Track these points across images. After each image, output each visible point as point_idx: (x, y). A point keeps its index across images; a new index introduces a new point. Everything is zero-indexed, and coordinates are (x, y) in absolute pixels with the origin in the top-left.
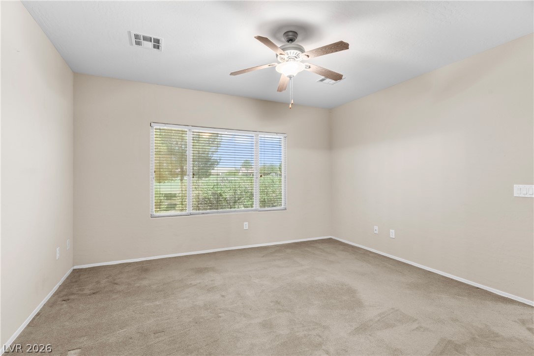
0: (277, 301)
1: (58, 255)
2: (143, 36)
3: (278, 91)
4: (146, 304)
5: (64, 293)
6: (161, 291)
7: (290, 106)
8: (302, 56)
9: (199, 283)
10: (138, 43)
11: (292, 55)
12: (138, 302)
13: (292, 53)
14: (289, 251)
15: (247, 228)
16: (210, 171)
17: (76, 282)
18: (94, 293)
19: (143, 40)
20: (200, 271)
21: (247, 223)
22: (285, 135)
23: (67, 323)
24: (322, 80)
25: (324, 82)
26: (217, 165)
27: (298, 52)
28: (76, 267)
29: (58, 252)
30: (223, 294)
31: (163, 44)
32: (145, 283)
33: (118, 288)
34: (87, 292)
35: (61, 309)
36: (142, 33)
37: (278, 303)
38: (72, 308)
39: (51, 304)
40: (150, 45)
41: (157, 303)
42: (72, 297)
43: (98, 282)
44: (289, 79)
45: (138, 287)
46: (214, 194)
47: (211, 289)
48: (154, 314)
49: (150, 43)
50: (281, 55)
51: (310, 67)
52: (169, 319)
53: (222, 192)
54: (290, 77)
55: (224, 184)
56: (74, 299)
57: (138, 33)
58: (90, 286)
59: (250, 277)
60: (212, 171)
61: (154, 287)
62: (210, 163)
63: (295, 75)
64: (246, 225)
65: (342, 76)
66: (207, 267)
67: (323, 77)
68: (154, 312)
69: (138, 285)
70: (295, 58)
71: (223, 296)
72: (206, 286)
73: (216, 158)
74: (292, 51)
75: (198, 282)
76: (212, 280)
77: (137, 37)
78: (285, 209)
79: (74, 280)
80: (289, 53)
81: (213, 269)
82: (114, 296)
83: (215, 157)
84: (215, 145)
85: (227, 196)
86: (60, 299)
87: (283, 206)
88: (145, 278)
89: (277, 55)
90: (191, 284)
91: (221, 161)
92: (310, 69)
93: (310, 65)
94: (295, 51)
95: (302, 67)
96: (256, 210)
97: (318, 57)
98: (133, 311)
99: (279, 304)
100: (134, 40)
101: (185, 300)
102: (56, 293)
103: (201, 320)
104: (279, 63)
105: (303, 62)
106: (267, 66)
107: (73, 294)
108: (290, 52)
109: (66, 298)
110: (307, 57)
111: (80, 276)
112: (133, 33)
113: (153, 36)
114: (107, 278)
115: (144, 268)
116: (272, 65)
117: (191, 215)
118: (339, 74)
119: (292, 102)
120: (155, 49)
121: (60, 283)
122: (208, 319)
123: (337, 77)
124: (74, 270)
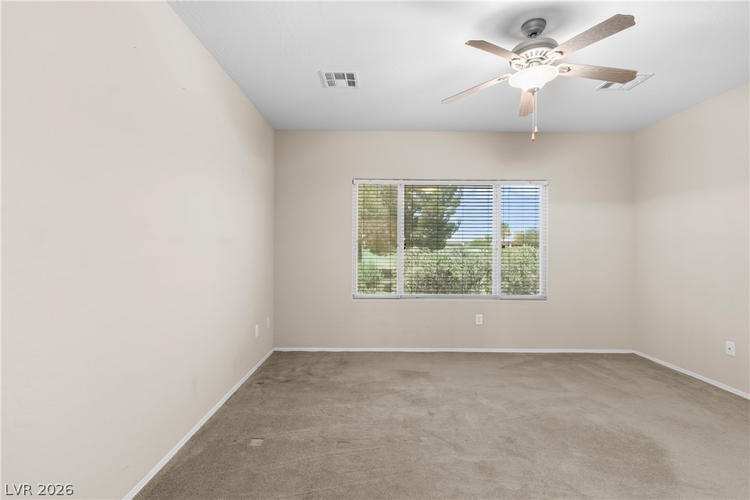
0: (510, 438)
1: (257, 334)
2: (335, 75)
3: (520, 115)
4: (337, 405)
5: (260, 375)
6: (356, 392)
7: (533, 137)
8: (552, 55)
9: (404, 391)
10: (331, 84)
11: (534, 56)
12: (328, 400)
13: (534, 54)
14: (548, 365)
15: (481, 323)
16: (444, 240)
17: (273, 365)
18: (287, 381)
19: (336, 78)
20: (409, 375)
21: (481, 316)
22: (545, 183)
23: (256, 409)
24: (606, 86)
25: (611, 87)
26: (455, 231)
27: (545, 49)
28: (277, 349)
29: (257, 330)
30: (433, 412)
31: (358, 80)
32: (340, 378)
33: (312, 380)
34: (281, 378)
35: (255, 392)
36: (333, 71)
37: (510, 440)
38: (264, 393)
39: (247, 385)
40: (344, 82)
41: (349, 406)
42: (267, 381)
43: (293, 370)
44: (531, 94)
45: (333, 382)
46: (438, 272)
47: (418, 402)
48: (343, 419)
49: (343, 81)
50: (515, 61)
51: (569, 70)
52: (358, 428)
53: (453, 268)
54: (533, 91)
55: (454, 258)
56: (267, 384)
57: (329, 72)
58: (285, 373)
59: (476, 394)
60: (448, 240)
61: (349, 386)
62: (445, 229)
63: (541, 88)
64: (479, 319)
65: (635, 72)
66: (419, 370)
67: (605, 83)
68: (343, 417)
69: (332, 380)
70: (540, 60)
71: (431, 414)
72: (412, 396)
73: (453, 222)
74: (534, 50)
75: (403, 388)
76: (421, 390)
77: (329, 76)
78: (545, 299)
79: (272, 363)
80: (529, 55)
81: (425, 375)
82: (306, 389)
83: (453, 219)
84: (452, 204)
85: (458, 276)
86: (256, 381)
87: (540, 294)
88: (342, 373)
89: (511, 63)
90: (393, 390)
91: (461, 226)
92: (570, 72)
93: (568, 65)
94: (540, 50)
95: (553, 73)
96: (496, 298)
97: (578, 52)
98: (321, 410)
99: (512, 442)
100: (326, 81)
101: (381, 409)
102: (254, 375)
103: (396, 439)
104: (514, 72)
105: (555, 64)
106: (495, 82)
107: (268, 378)
108: (532, 53)
109: (261, 381)
110: (559, 54)
111: (278, 358)
112: (324, 72)
113: (346, 72)
114: (303, 366)
115: (344, 360)
116: (503, 78)
117: (401, 298)
118: (628, 71)
119: (536, 130)
120: (351, 87)
121: (259, 364)
122: (405, 441)
123: (626, 76)
124: (274, 352)
